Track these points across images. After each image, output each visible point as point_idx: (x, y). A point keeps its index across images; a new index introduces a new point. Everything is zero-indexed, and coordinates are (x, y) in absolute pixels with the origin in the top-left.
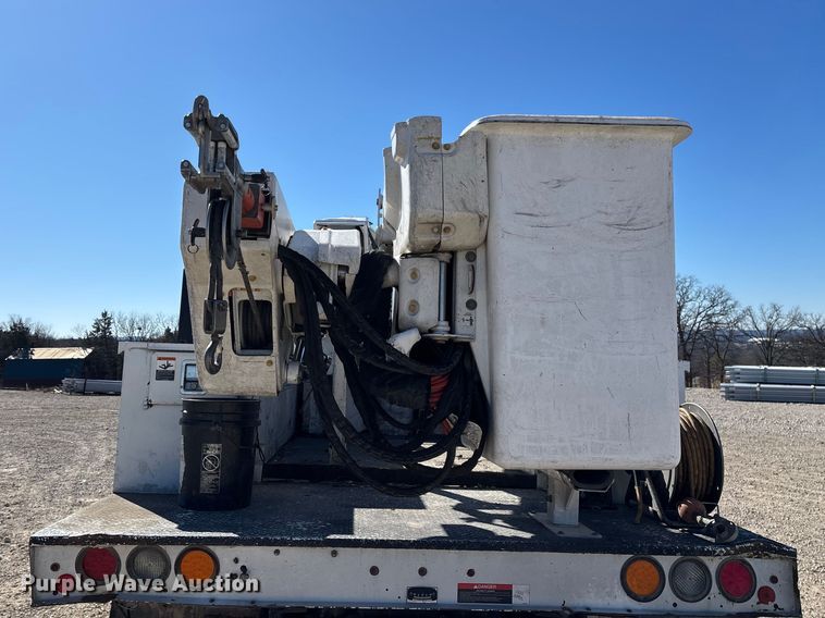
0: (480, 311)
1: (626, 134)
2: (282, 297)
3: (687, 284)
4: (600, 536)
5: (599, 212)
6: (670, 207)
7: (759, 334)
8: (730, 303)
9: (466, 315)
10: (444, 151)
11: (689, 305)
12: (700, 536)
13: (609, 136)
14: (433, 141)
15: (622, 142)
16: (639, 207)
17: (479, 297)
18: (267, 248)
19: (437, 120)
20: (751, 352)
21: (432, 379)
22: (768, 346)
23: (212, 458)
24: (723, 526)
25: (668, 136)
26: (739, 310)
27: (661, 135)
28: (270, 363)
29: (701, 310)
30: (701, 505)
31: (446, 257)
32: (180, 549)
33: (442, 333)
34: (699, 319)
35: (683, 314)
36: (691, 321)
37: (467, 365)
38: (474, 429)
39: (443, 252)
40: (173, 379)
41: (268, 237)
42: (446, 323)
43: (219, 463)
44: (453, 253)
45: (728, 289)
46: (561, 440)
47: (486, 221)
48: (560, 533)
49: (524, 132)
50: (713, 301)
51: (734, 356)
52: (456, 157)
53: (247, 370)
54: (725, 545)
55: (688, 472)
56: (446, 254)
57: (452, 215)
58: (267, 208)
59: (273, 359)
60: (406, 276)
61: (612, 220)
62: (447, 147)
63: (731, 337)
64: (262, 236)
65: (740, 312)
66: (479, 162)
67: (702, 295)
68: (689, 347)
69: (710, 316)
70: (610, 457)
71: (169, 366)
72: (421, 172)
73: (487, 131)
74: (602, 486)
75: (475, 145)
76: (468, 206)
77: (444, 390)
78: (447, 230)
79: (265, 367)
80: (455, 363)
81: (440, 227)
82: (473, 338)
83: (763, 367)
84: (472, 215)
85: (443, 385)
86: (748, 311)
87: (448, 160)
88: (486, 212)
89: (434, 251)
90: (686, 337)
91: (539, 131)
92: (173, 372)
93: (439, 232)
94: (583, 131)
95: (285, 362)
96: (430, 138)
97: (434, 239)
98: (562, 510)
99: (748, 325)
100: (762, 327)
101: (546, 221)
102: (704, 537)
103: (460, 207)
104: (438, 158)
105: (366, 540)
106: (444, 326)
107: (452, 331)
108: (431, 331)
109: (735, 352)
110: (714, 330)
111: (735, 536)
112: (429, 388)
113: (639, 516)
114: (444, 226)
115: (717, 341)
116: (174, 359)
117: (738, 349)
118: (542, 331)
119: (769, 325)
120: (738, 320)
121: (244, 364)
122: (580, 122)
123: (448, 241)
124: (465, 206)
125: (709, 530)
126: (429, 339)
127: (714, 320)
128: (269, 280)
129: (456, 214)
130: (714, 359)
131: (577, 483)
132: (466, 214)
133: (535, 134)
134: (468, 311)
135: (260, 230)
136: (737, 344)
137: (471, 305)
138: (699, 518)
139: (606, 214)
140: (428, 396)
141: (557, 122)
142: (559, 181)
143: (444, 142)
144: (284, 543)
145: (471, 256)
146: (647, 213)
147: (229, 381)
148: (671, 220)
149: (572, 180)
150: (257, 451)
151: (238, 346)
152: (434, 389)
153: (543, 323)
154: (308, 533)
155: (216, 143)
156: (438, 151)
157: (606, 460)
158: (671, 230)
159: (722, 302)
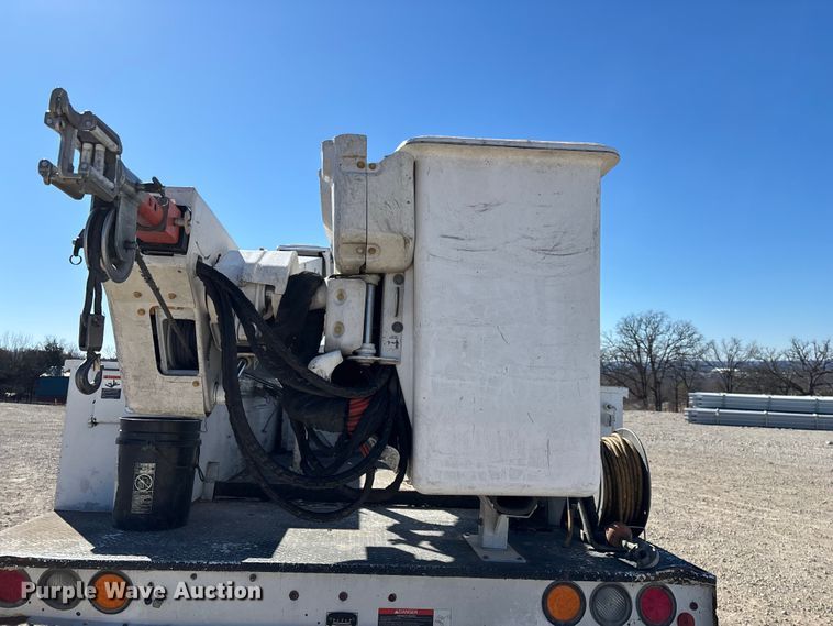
0: (406, 334)
1: (554, 159)
2: (207, 317)
3: (659, 319)
4: (525, 561)
5: (524, 237)
6: (596, 233)
7: (721, 364)
8: (695, 336)
9: (392, 337)
10: (369, 170)
11: (660, 338)
12: (624, 560)
13: (537, 161)
14: (358, 160)
15: (550, 167)
16: (564, 233)
17: (406, 320)
18: (183, 265)
19: (363, 139)
20: (713, 381)
21: (352, 402)
22: (729, 375)
23: (145, 478)
24: (645, 551)
25: (596, 162)
26: (703, 344)
27: (589, 162)
28: (196, 384)
29: (671, 342)
30: (628, 530)
31: (373, 279)
32: (92, 573)
33: (367, 355)
34: (668, 351)
35: (654, 346)
36: (661, 353)
37: (393, 388)
38: (392, 454)
39: (370, 274)
40: (119, 398)
41: (185, 253)
42: (372, 346)
43: (152, 482)
44: (382, 276)
45: (694, 324)
46: (479, 466)
47: (411, 243)
48: (486, 557)
49: (453, 154)
50: (681, 334)
51: (700, 384)
52: (381, 176)
53: (173, 390)
54: (646, 570)
55: (617, 497)
56: (374, 276)
57: (376, 235)
58: (180, 223)
59: (200, 380)
60: (333, 297)
61: (537, 244)
62: (373, 166)
63: (696, 367)
64: (180, 252)
65: (704, 345)
66: (404, 183)
67: (672, 329)
68: (659, 375)
69: (678, 348)
70: (529, 483)
71: (115, 384)
72: (345, 191)
73: (415, 152)
74: (524, 512)
75: (401, 165)
76: (392, 226)
77: (364, 413)
78: (372, 251)
79: (191, 388)
80: (379, 386)
81: (364, 247)
82: (398, 360)
83: (722, 394)
84: (395, 236)
85: (361, 409)
86: (712, 343)
87: (372, 181)
88: (411, 233)
89: (361, 272)
90: (656, 366)
91: (467, 153)
92: (120, 391)
93: (364, 253)
94: (512, 156)
95: (213, 383)
96: (355, 157)
97: (359, 259)
98: (491, 534)
99: (710, 357)
100: (724, 358)
101: (471, 244)
102: (628, 562)
103: (385, 227)
104: (362, 177)
105: (285, 564)
106: (369, 348)
107: (378, 354)
108: (355, 353)
109: (700, 380)
110: (682, 360)
111: (656, 562)
112: (347, 412)
113: (569, 539)
114: (368, 247)
115: (684, 370)
116: (119, 378)
117: (702, 378)
118: (464, 355)
119: (730, 358)
120: (702, 352)
121: (169, 385)
122: (507, 146)
123: (375, 262)
124: (389, 228)
125: (632, 555)
126: (354, 361)
127: (682, 351)
128: (190, 298)
129: (380, 235)
130: (681, 386)
131: (500, 509)
132: (391, 235)
133: (463, 157)
134: (394, 333)
135: (176, 245)
136: (703, 374)
137: (398, 327)
138: (624, 542)
139: (532, 238)
140: (346, 419)
141: (484, 144)
142: (486, 205)
143: (369, 162)
144: (200, 567)
145: (399, 279)
146: (573, 239)
147: (156, 401)
148: (597, 246)
149: (498, 204)
150: (197, 470)
151: (164, 366)
152: (352, 412)
153: (465, 347)
154: (230, 557)
155: (94, 145)
156: (363, 170)
157: (524, 486)
158: (596, 256)
159: (690, 336)
